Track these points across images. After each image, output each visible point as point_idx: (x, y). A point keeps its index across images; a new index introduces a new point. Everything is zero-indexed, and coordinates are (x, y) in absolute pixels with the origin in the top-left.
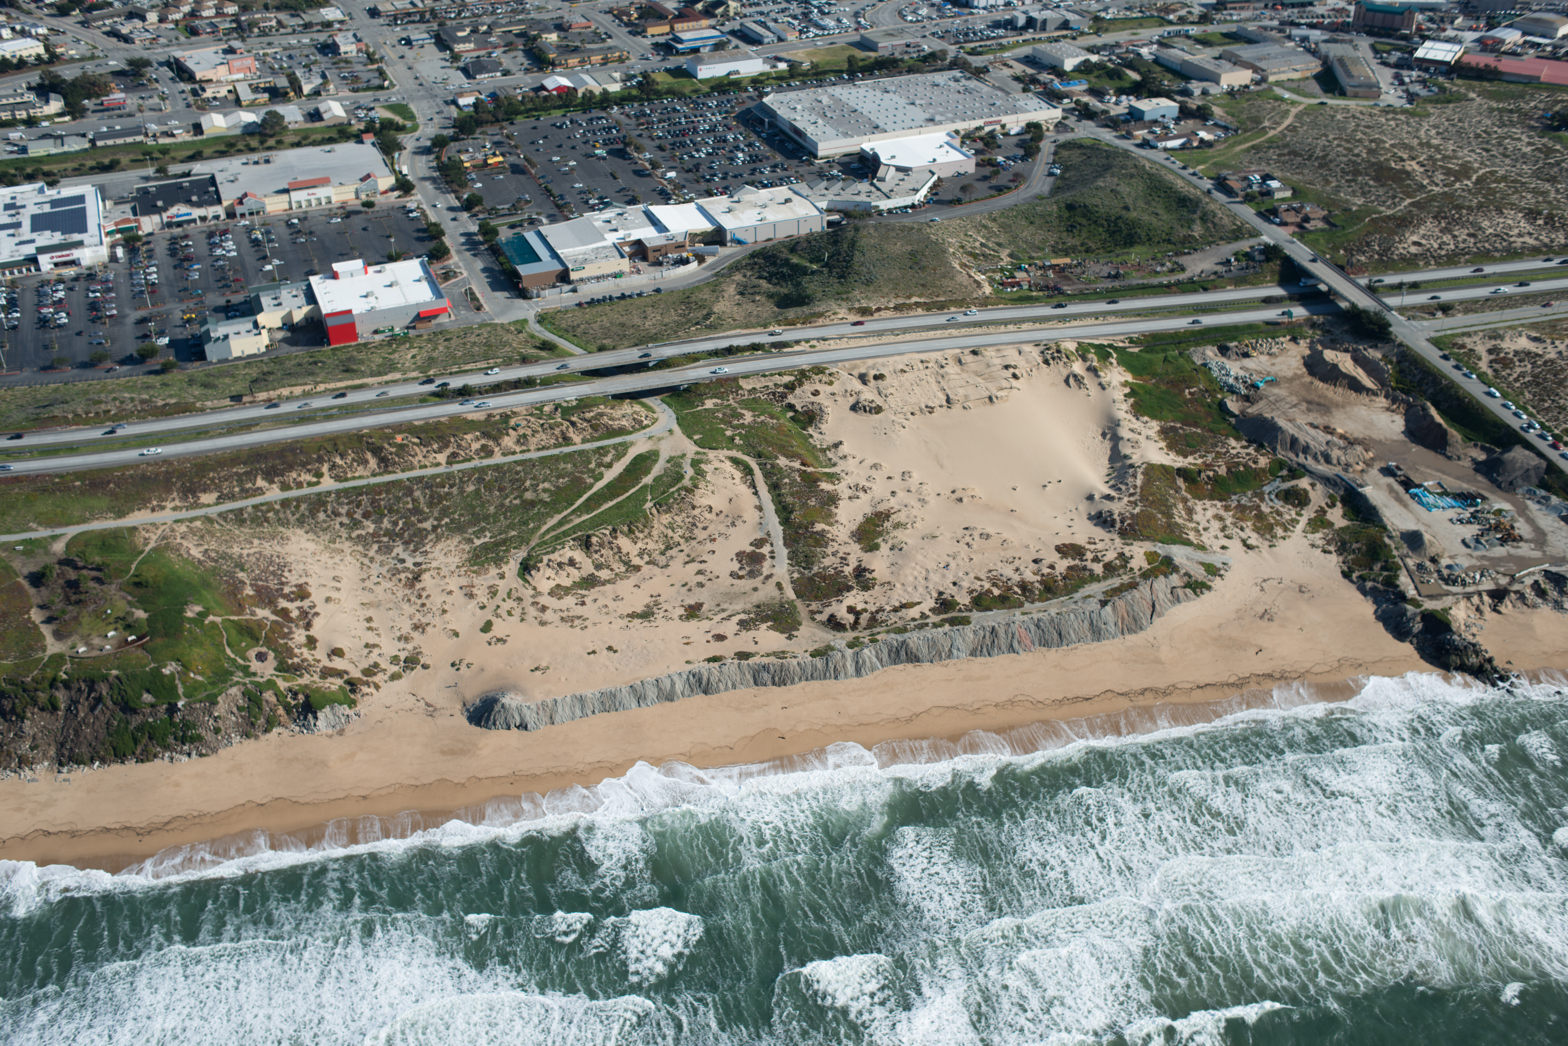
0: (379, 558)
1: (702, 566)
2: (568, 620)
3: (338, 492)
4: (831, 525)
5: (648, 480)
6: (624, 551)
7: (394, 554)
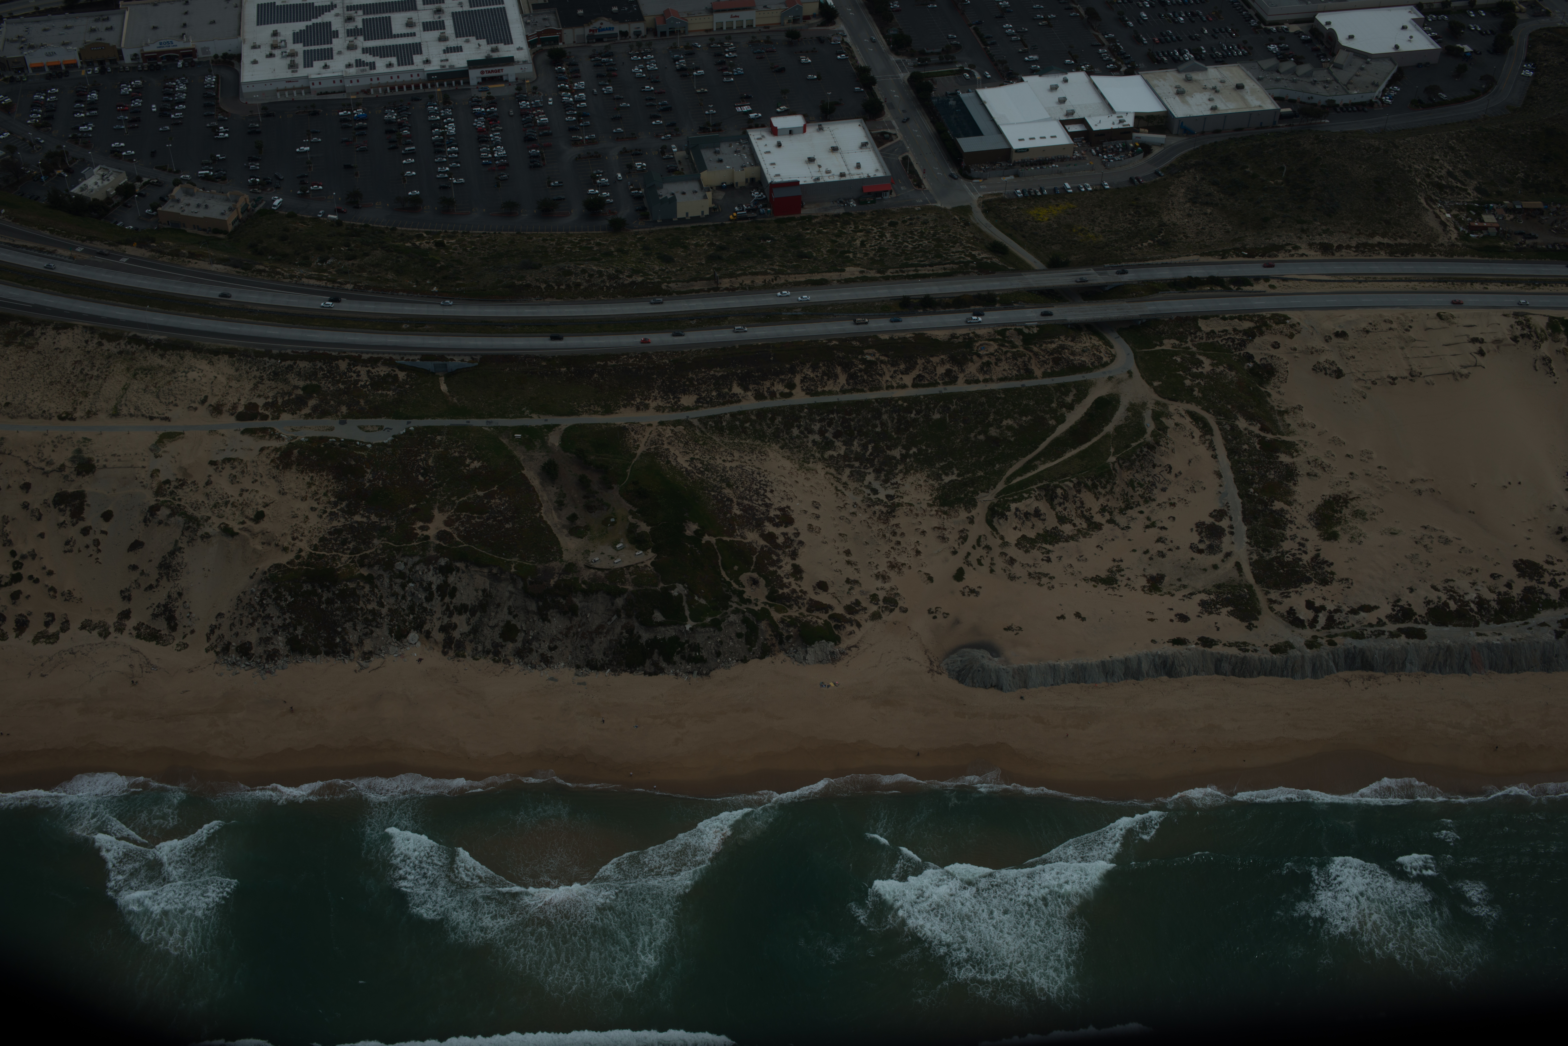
0: (852, 485)
1: (1163, 533)
2: (1037, 576)
3: (810, 407)
4: (1289, 504)
5: (1109, 428)
6: (1087, 506)
7: (866, 483)
